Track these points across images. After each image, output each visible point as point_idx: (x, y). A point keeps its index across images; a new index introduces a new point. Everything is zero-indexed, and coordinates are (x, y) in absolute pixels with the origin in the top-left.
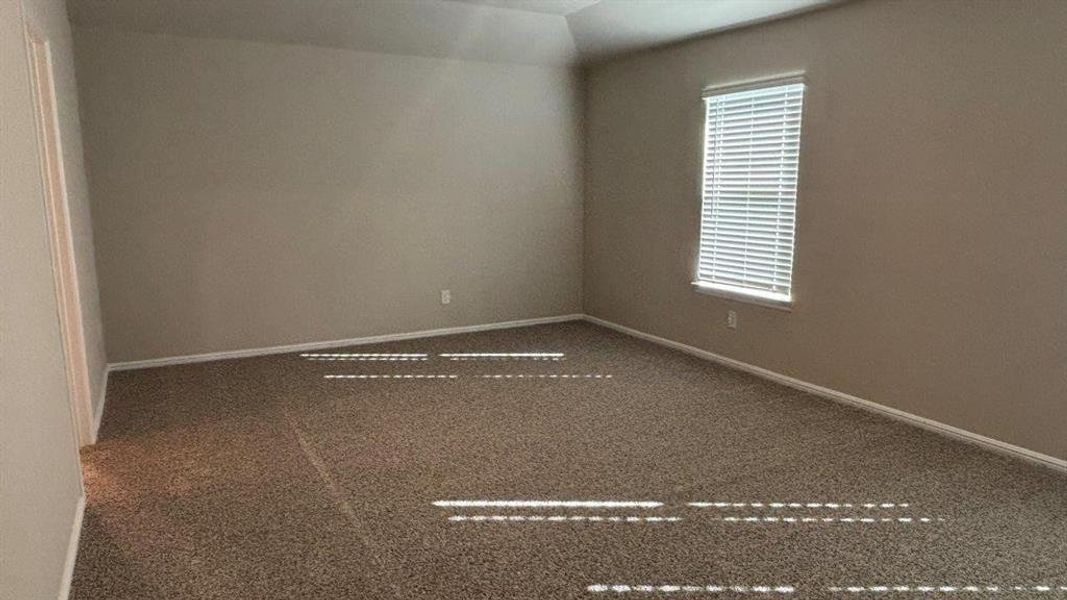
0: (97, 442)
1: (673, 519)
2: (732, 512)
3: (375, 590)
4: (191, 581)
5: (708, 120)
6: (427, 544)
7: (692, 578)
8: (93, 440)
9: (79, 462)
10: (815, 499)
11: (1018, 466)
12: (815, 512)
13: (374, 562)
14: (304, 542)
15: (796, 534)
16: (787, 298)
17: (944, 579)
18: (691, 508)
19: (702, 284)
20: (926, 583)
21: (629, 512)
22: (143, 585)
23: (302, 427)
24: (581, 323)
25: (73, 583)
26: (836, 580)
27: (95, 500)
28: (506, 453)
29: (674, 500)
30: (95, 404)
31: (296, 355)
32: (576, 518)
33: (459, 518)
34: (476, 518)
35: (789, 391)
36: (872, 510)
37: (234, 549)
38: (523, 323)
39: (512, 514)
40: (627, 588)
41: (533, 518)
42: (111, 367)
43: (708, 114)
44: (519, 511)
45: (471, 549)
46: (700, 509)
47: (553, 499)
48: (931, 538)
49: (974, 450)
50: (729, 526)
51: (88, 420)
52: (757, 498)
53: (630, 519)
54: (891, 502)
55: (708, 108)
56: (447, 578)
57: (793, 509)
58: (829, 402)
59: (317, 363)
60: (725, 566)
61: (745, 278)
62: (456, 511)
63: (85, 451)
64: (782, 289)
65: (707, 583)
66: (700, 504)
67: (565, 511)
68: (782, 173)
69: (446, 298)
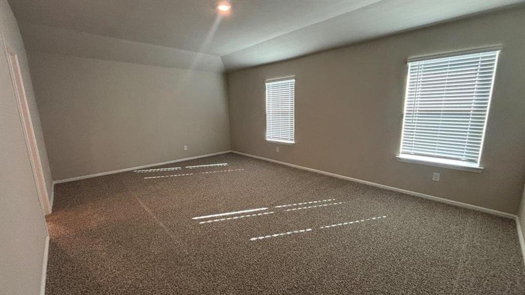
0: (52, 213)
1: (272, 212)
2: (289, 208)
3: (178, 253)
4: (103, 262)
5: (267, 90)
6: (193, 233)
7: (282, 231)
8: (50, 212)
9: (45, 221)
10: (310, 201)
11: (358, 184)
12: (311, 205)
13: (176, 243)
14: (148, 240)
15: (308, 212)
16: (293, 142)
17: (350, 220)
18: (277, 208)
19: (268, 139)
20: (346, 222)
21: (258, 212)
22: (81, 268)
23: (139, 197)
24: (231, 153)
25: (47, 273)
26: (322, 225)
27: (54, 237)
28: (215, 198)
29: (271, 206)
30: (50, 197)
31: (132, 172)
32: (242, 217)
33: (203, 223)
34: (209, 222)
35: (295, 169)
36: (326, 202)
37: (120, 246)
38: (211, 155)
39: (221, 218)
40: (263, 237)
41: (228, 219)
42: (54, 182)
43: (267, 88)
44: (223, 217)
45: (210, 233)
46: (279, 208)
47: (234, 212)
48: (344, 208)
49: (348, 182)
50: (289, 212)
51: (47, 204)
52: (294, 203)
53: (259, 214)
54: (330, 199)
55: (267, 87)
56: (203, 244)
57: (305, 204)
58: (307, 171)
59: (140, 173)
60: (292, 225)
61: (280, 137)
62: (202, 220)
63: (47, 217)
64: (291, 140)
65: (287, 232)
66: (279, 207)
67: (238, 215)
68: (289, 106)
69: (186, 148)
